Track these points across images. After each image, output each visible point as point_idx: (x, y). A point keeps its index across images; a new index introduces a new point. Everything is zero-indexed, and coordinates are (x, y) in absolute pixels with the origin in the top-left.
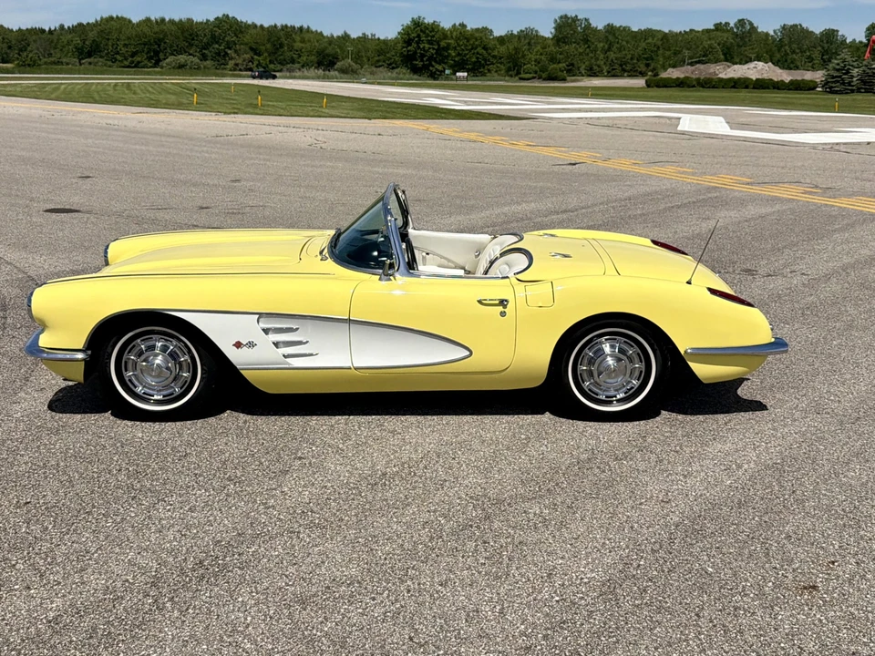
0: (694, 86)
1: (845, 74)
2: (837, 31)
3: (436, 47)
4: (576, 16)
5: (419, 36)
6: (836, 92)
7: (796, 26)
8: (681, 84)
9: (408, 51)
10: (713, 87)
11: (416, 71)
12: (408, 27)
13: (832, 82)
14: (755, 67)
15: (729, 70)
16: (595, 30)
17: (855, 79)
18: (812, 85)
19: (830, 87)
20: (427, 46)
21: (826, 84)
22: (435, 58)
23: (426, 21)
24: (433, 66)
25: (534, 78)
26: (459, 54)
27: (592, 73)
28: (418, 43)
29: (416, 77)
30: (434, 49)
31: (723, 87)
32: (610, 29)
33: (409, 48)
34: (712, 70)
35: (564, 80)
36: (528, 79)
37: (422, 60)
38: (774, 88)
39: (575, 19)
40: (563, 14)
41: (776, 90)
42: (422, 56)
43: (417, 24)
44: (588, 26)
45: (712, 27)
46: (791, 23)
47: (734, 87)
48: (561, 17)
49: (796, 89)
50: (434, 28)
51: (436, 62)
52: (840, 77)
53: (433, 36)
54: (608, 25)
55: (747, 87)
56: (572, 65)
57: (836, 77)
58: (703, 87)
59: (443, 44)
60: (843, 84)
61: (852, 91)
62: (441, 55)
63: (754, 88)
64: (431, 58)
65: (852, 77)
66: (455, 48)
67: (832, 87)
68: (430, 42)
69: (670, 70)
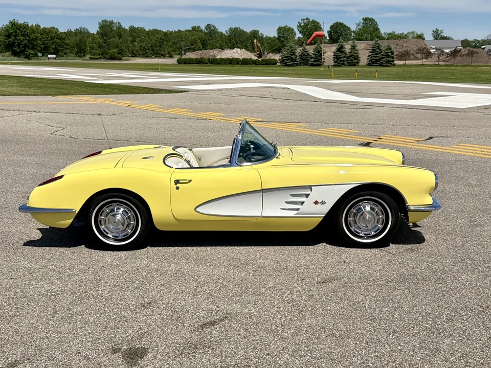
0: (207, 63)
1: (292, 55)
2: (258, 31)
3: (28, 38)
4: (112, 21)
5: (15, 32)
6: (289, 66)
7: (237, 28)
8: (199, 62)
9: (9, 42)
10: (218, 64)
11: (15, 54)
12: (7, 26)
13: (286, 60)
14: (237, 52)
15: (222, 53)
16: (125, 30)
17: (298, 58)
18: (274, 62)
19: (285, 62)
20: (22, 38)
21: (283, 60)
22: (29, 46)
23: (19, 22)
24: (28, 51)
25: (100, 58)
26: (43, 43)
27: (134, 55)
28: (15, 36)
29: (15, 58)
30: (26, 39)
31: (224, 64)
32: (133, 29)
33: (10, 39)
34: (212, 54)
35: (120, 59)
36: (97, 59)
37: (19, 48)
38: (253, 64)
39: (112, 22)
40: (104, 19)
41: (254, 65)
42: (19, 45)
43: (13, 24)
44: (120, 27)
45: (191, 29)
46: (234, 27)
47: (230, 63)
48: (103, 21)
49: (266, 64)
50: (25, 27)
51: (29, 48)
52: (290, 56)
53: (25, 31)
54: (131, 26)
55: (238, 64)
56: (121, 50)
57: (288, 57)
58: (213, 64)
59: (33, 36)
60: (292, 60)
61: (297, 65)
62: (32, 44)
63: (242, 64)
64: (25, 46)
65: (296, 56)
66: (40, 40)
67: (286, 63)
68: (23, 35)
69: (188, 53)
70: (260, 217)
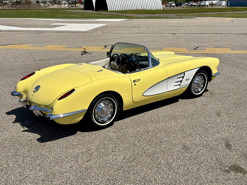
70: (166, 92)
